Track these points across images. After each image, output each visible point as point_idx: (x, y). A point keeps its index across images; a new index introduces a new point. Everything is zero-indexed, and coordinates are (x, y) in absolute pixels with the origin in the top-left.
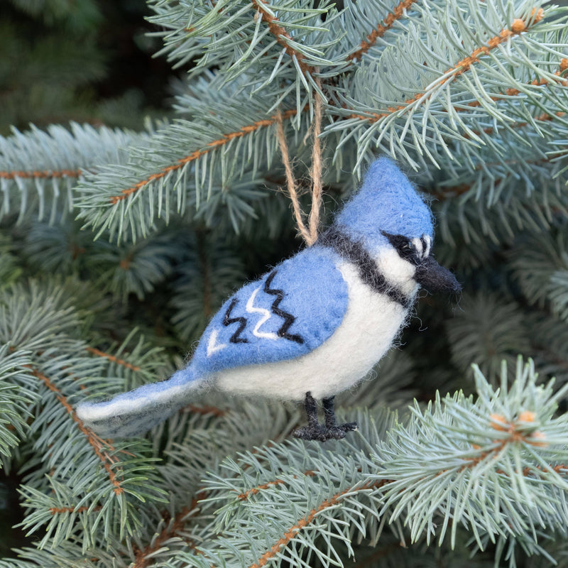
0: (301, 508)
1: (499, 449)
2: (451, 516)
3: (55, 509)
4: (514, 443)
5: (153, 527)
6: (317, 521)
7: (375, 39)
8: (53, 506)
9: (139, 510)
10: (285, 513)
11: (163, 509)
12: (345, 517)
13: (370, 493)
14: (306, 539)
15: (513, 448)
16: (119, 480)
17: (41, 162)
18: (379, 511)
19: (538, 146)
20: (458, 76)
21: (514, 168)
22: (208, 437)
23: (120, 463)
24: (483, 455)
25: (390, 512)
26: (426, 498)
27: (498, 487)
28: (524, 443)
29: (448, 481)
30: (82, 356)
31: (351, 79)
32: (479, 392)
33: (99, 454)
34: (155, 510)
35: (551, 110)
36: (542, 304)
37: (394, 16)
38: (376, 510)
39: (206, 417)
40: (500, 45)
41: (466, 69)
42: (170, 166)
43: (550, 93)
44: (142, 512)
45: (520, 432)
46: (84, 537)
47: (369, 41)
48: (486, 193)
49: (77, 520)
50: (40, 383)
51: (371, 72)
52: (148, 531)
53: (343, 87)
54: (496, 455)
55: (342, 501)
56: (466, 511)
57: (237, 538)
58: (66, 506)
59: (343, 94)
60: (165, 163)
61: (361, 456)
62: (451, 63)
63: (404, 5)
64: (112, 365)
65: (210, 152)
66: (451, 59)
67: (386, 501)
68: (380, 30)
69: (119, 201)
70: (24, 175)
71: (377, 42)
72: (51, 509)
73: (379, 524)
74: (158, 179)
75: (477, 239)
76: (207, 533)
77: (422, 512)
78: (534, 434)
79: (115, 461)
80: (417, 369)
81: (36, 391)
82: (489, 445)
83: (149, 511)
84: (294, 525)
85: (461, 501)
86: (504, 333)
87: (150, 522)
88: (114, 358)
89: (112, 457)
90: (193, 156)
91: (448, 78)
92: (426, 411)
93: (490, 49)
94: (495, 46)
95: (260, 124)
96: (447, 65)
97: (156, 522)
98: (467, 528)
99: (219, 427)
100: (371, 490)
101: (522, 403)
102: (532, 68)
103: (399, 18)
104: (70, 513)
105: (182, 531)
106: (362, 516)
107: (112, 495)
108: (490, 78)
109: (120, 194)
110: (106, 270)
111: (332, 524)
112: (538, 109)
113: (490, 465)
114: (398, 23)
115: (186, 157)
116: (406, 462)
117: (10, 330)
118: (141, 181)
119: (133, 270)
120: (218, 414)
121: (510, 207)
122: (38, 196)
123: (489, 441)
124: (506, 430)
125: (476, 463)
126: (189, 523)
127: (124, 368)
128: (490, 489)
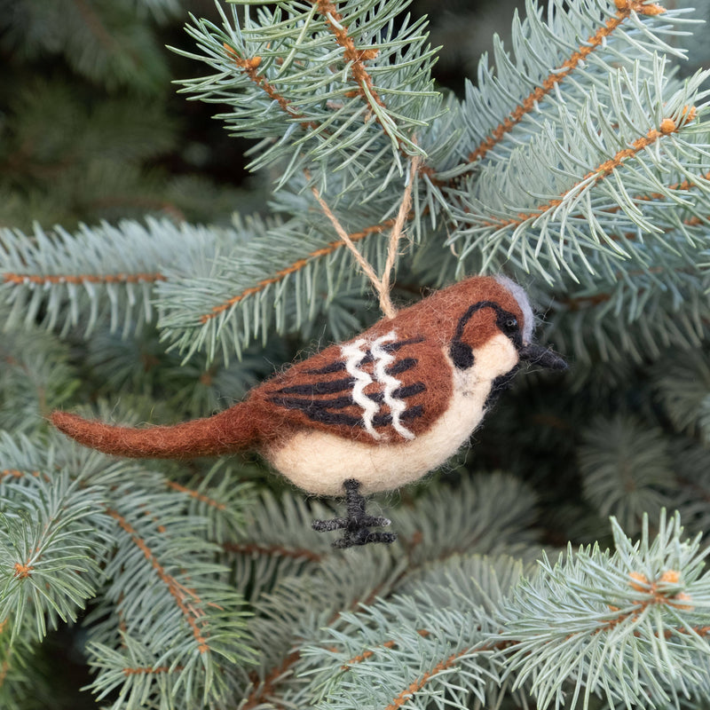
0: (413, 670)
1: (639, 611)
2: (584, 684)
3: (129, 669)
4: (656, 605)
5: (240, 691)
6: (430, 685)
7: (501, 134)
8: (127, 667)
9: (225, 672)
10: (394, 676)
11: (250, 670)
12: (461, 682)
13: (491, 655)
14: (417, 705)
15: (654, 610)
16: (204, 636)
17: (114, 265)
18: (500, 675)
19: (687, 253)
20: (599, 181)
21: (660, 277)
22: (302, 586)
23: (205, 617)
24: (621, 619)
25: (512, 677)
26: (555, 664)
27: (637, 653)
28: (667, 605)
29: (581, 644)
30: (160, 492)
31: (475, 180)
32: (617, 546)
33: (182, 606)
34: (242, 671)
35: (702, 214)
36: (691, 431)
37: (524, 110)
38: (497, 674)
39: (298, 561)
40: (647, 148)
41: (608, 173)
42: (267, 279)
43: (701, 194)
44: (228, 674)
45: (663, 593)
46: (162, 702)
47: (495, 137)
48: (627, 303)
49: (154, 682)
50: (114, 524)
51: (498, 173)
52: (233, 695)
53: (466, 190)
54: (637, 617)
55: (458, 664)
56: (600, 679)
57: (341, 702)
58: (141, 666)
59: (467, 199)
60: (262, 276)
61: (479, 612)
62: (591, 167)
63: (535, 96)
64: (194, 501)
65: (312, 263)
66: (590, 160)
67: (508, 665)
68: (506, 124)
69: (209, 320)
70: (94, 279)
71: (504, 139)
72: (124, 670)
73: (499, 690)
74: (253, 295)
75: (616, 356)
76: (301, 698)
77: (550, 680)
78: (679, 596)
79: (201, 615)
80: (542, 505)
81: (109, 532)
82: (629, 606)
83: (235, 673)
84: (405, 689)
85: (595, 667)
86: (646, 465)
87: (236, 685)
88: (196, 494)
89: (197, 610)
90: (294, 267)
91: (588, 184)
92: (556, 565)
93: (635, 151)
94: (642, 148)
95: (370, 230)
96: (587, 169)
97: (243, 686)
98: (600, 696)
99: (314, 573)
100: (492, 652)
101: (665, 560)
102: (682, 172)
103: (530, 111)
104: (147, 674)
105: (273, 696)
106: (481, 681)
107: (196, 653)
108: (634, 182)
109: (211, 312)
110: (184, 385)
111: (446, 688)
112: (688, 213)
113: (629, 629)
114: (527, 117)
115: (286, 269)
116: (532, 622)
117: (79, 462)
118: (234, 297)
119: (215, 386)
120: (313, 558)
121: (655, 319)
122: (110, 303)
123: (628, 602)
124: (647, 591)
125: (612, 625)
126: (281, 687)
127: (207, 506)
128: (627, 654)
